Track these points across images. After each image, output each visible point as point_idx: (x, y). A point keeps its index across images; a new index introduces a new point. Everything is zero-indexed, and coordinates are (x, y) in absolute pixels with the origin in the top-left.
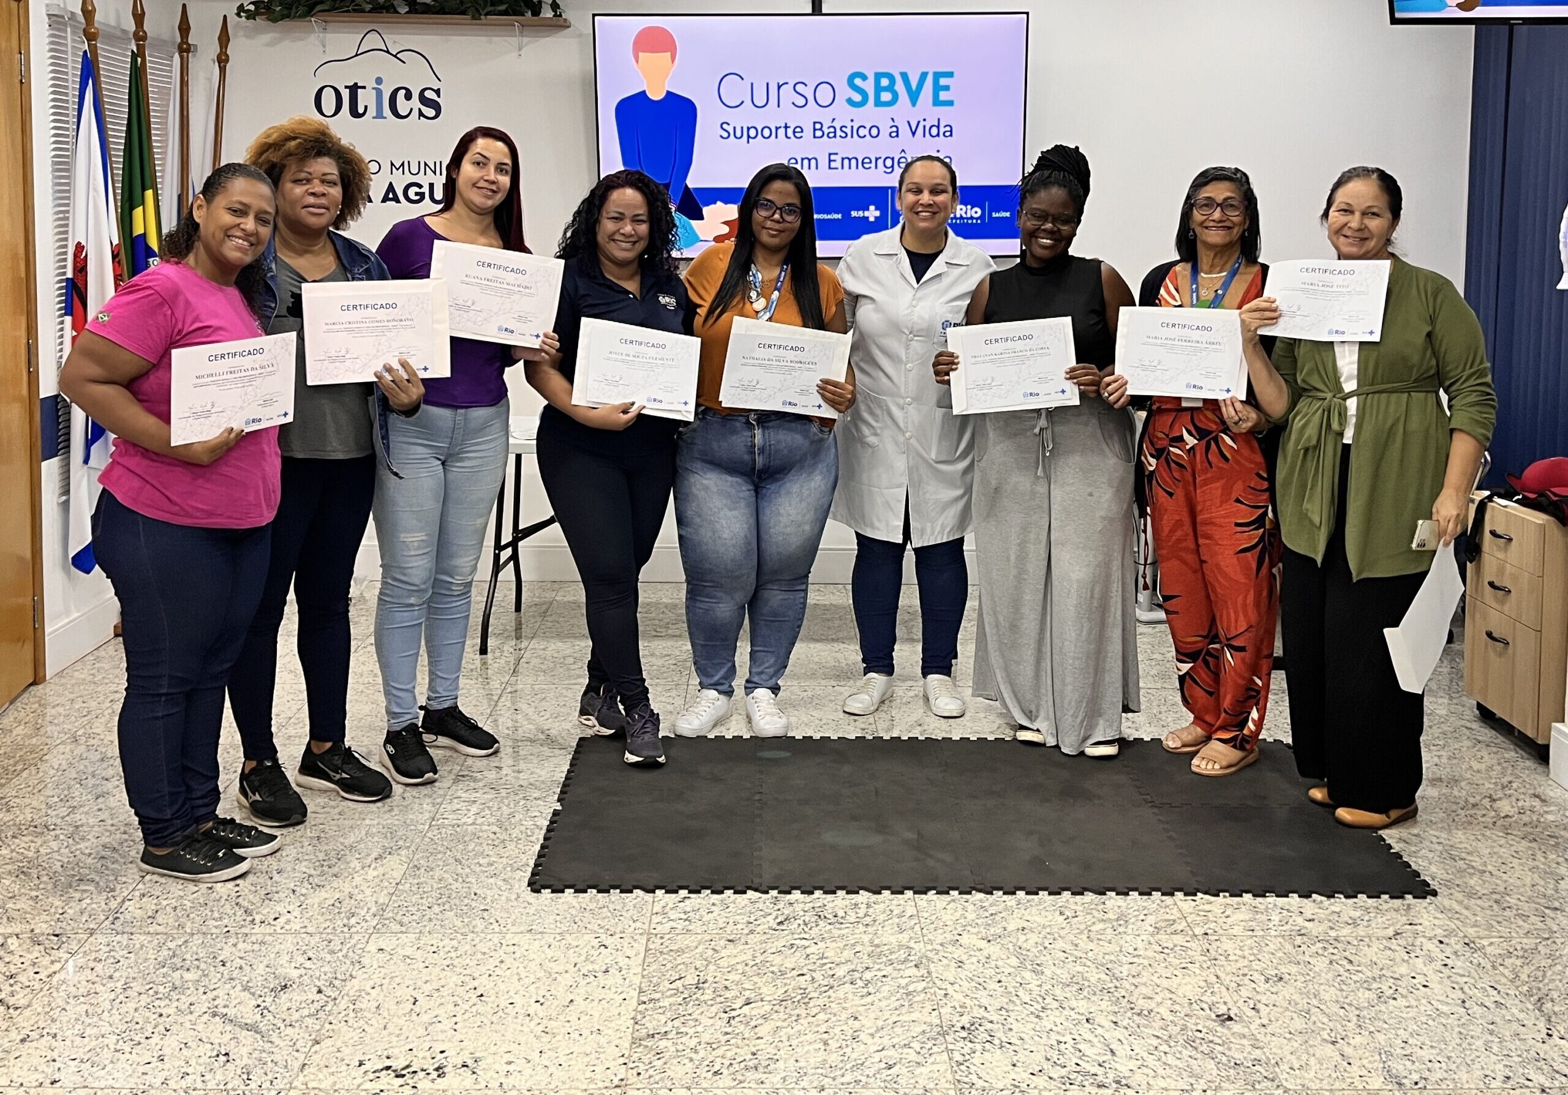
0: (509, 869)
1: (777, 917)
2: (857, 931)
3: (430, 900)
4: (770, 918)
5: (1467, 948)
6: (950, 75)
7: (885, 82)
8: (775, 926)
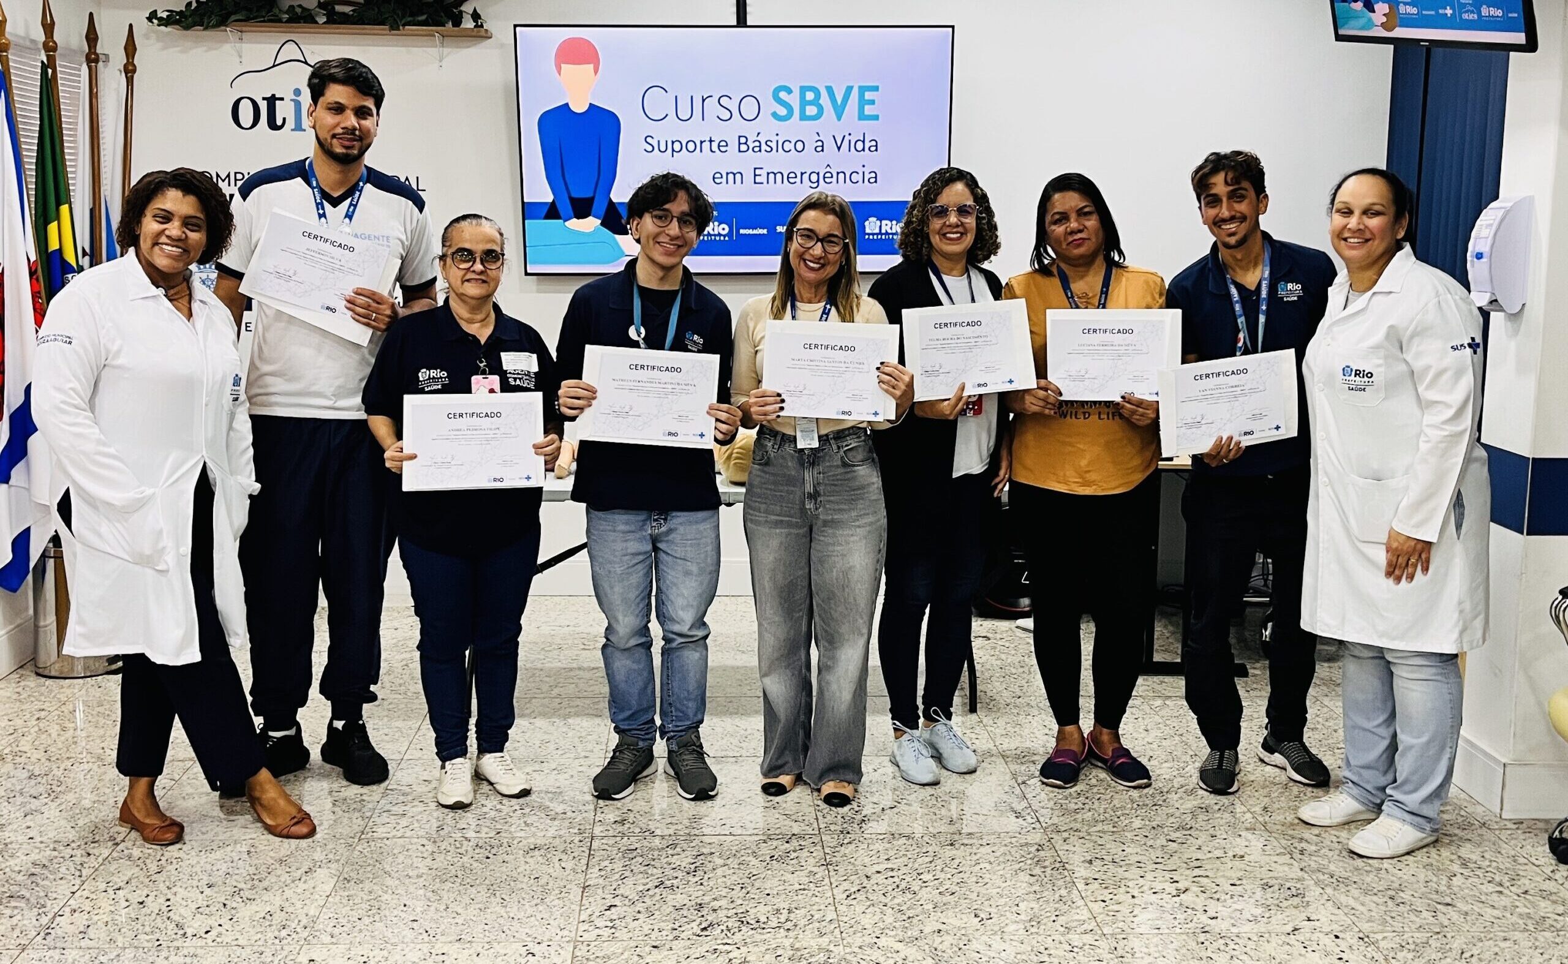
0: (438, 880)
1: (701, 924)
2: (778, 936)
3: (360, 911)
4: (694, 925)
5: (1361, 942)
6: (876, 89)
7: (810, 96)
8: (699, 932)
